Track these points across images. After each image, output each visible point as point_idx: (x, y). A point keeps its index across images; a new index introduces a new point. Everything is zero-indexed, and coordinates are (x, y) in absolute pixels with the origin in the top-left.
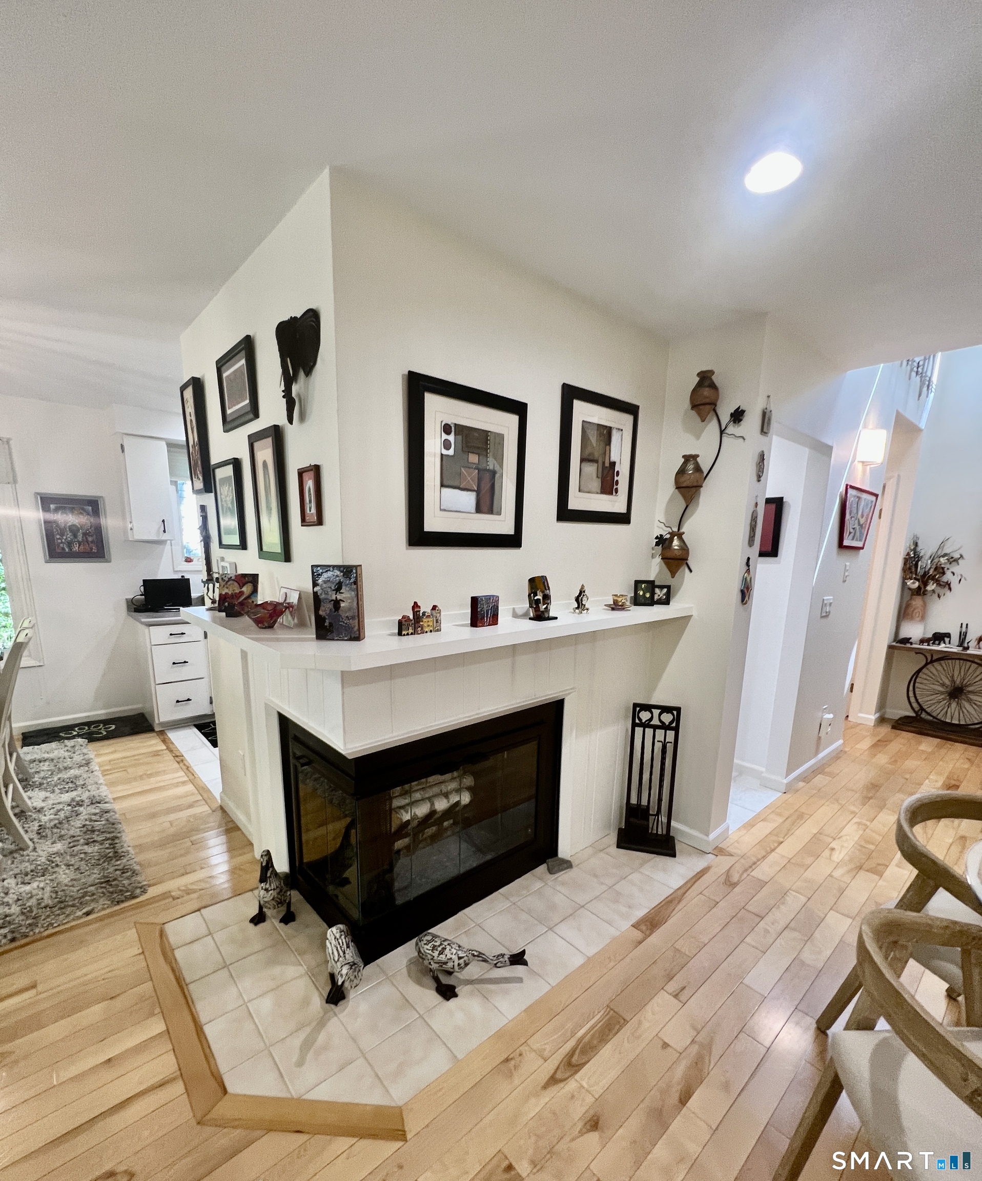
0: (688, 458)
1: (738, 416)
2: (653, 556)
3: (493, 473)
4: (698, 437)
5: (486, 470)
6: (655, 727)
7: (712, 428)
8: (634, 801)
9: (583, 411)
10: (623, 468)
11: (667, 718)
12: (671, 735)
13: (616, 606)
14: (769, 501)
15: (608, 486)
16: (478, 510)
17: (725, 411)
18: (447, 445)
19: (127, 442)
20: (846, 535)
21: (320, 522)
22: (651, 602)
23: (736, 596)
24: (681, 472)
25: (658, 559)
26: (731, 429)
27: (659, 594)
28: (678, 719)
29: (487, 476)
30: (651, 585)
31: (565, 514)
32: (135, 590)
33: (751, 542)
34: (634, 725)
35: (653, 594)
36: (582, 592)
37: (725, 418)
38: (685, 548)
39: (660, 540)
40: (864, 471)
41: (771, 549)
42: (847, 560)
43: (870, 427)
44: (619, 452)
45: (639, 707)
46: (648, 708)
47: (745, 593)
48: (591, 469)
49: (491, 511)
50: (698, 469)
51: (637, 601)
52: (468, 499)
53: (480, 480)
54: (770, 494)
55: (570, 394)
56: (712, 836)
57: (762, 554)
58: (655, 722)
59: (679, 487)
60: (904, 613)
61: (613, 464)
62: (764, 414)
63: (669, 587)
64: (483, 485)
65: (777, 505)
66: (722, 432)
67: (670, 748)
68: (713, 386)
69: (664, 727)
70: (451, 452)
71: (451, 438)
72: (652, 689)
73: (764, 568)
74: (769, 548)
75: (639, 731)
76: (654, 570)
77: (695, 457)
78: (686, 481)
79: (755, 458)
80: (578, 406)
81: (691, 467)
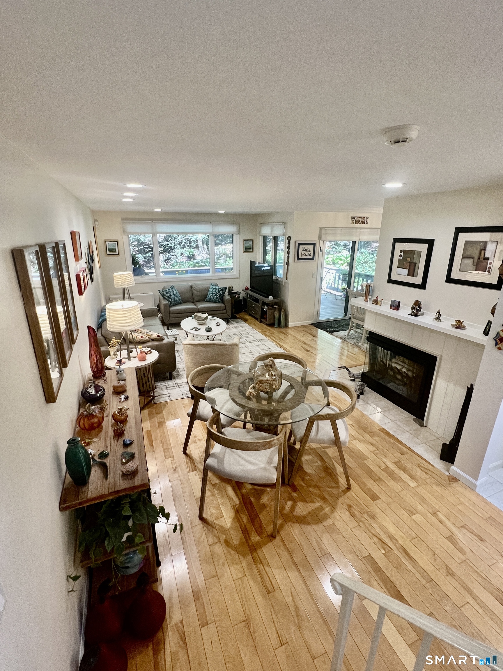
3: (415, 264)
5: (413, 263)
9: (467, 236)
16: (408, 275)
18: (400, 256)
29: (413, 265)
31: (448, 280)
44: (493, 252)
48: (469, 262)
49: (413, 276)
52: (406, 271)
53: (410, 266)
55: (459, 231)
61: (487, 259)
64: (411, 267)
70: (401, 258)
71: (402, 254)
80: (463, 235)
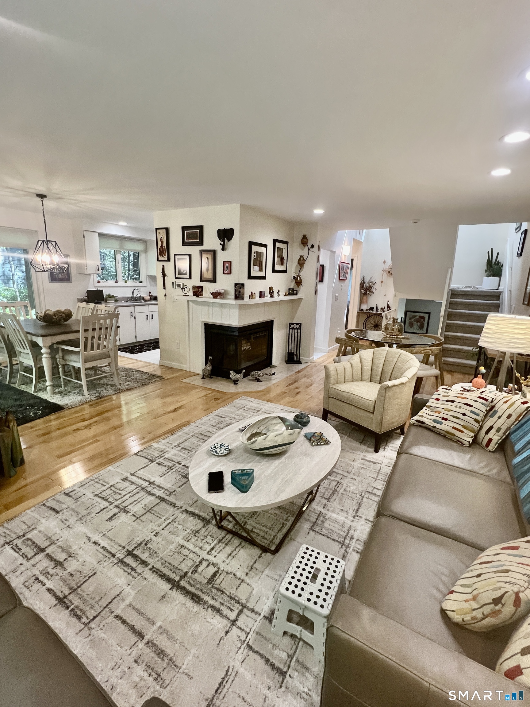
0: (301, 256)
1: (312, 246)
2: (292, 282)
3: (261, 261)
4: (303, 250)
6: (295, 329)
7: (306, 248)
8: (290, 351)
9: (278, 245)
10: (285, 258)
11: (298, 326)
12: (299, 330)
13: (285, 295)
14: (321, 265)
15: (282, 264)
16: (259, 271)
17: (310, 245)
19: (86, 233)
20: (341, 276)
21: (230, 273)
22: (293, 294)
23: (314, 292)
24: (299, 260)
25: (294, 283)
26: (311, 249)
27: (295, 292)
28: (300, 326)
30: (293, 290)
31: (274, 271)
32: (84, 295)
33: (317, 278)
34: (289, 329)
35: (293, 292)
36: (279, 291)
37: (310, 247)
38: (301, 280)
39: (294, 277)
40: (345, 257)
41: (321, 281)
42: (343, 284)
43: (346, 244)
44: (284, 255)
45: (290, 324)
46: (292, 324)
47: (316, 292)
48: (279, 259)
49: (261, 271)
50: (303, 259)
51: (290, 294)
52: (258, 268)
53: (259, 263)
54: (321, 264)
55: (275, 241)
56: (310, 358)
57: (319, 282)
58: (295, 328)
59: (299, 264)
60: (361, 302)
61: (283, 257)
62: (318, 245)
63: (297, 290)
64: (259, 265)
65: (322, 266)
66: (309, 250)
67: (299, 334)
68: (307, 239)
69: (298, 329)
70: (255, 258)
71: (256, 255)
72: (293, 319)
73: (320, 285)
74: (321, 280)
75: (291, 330)
76: (293, 285)
77: (303, 256)
78: (301, 262)
79: (317, 257)
80: (277, 244)
81: (302, 259)
